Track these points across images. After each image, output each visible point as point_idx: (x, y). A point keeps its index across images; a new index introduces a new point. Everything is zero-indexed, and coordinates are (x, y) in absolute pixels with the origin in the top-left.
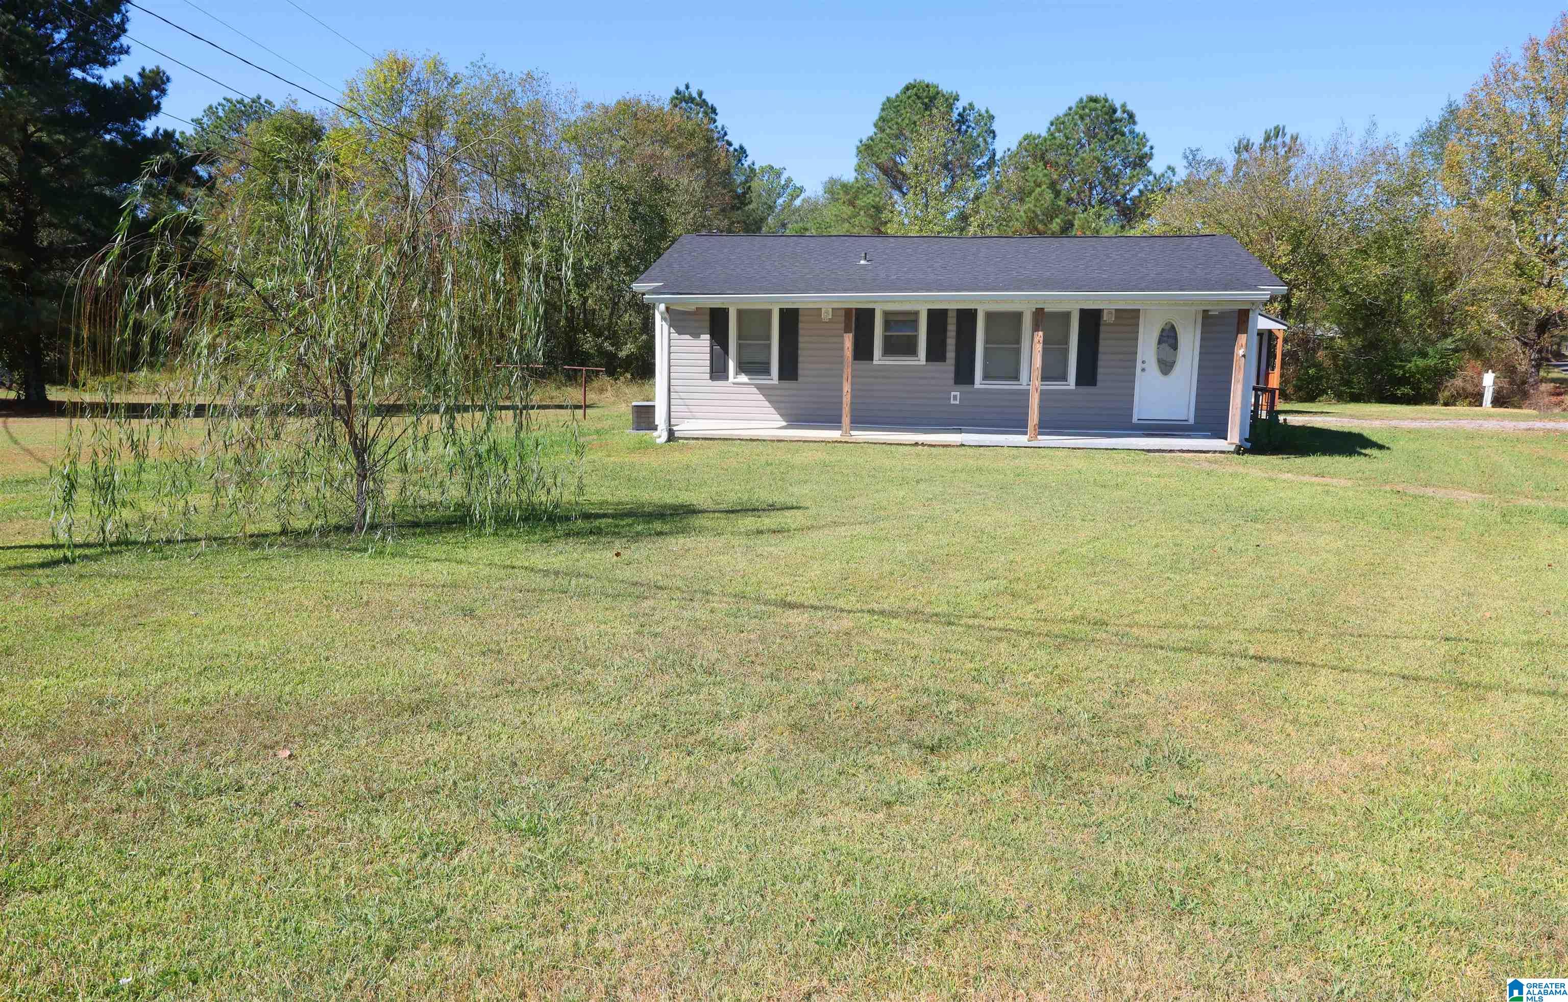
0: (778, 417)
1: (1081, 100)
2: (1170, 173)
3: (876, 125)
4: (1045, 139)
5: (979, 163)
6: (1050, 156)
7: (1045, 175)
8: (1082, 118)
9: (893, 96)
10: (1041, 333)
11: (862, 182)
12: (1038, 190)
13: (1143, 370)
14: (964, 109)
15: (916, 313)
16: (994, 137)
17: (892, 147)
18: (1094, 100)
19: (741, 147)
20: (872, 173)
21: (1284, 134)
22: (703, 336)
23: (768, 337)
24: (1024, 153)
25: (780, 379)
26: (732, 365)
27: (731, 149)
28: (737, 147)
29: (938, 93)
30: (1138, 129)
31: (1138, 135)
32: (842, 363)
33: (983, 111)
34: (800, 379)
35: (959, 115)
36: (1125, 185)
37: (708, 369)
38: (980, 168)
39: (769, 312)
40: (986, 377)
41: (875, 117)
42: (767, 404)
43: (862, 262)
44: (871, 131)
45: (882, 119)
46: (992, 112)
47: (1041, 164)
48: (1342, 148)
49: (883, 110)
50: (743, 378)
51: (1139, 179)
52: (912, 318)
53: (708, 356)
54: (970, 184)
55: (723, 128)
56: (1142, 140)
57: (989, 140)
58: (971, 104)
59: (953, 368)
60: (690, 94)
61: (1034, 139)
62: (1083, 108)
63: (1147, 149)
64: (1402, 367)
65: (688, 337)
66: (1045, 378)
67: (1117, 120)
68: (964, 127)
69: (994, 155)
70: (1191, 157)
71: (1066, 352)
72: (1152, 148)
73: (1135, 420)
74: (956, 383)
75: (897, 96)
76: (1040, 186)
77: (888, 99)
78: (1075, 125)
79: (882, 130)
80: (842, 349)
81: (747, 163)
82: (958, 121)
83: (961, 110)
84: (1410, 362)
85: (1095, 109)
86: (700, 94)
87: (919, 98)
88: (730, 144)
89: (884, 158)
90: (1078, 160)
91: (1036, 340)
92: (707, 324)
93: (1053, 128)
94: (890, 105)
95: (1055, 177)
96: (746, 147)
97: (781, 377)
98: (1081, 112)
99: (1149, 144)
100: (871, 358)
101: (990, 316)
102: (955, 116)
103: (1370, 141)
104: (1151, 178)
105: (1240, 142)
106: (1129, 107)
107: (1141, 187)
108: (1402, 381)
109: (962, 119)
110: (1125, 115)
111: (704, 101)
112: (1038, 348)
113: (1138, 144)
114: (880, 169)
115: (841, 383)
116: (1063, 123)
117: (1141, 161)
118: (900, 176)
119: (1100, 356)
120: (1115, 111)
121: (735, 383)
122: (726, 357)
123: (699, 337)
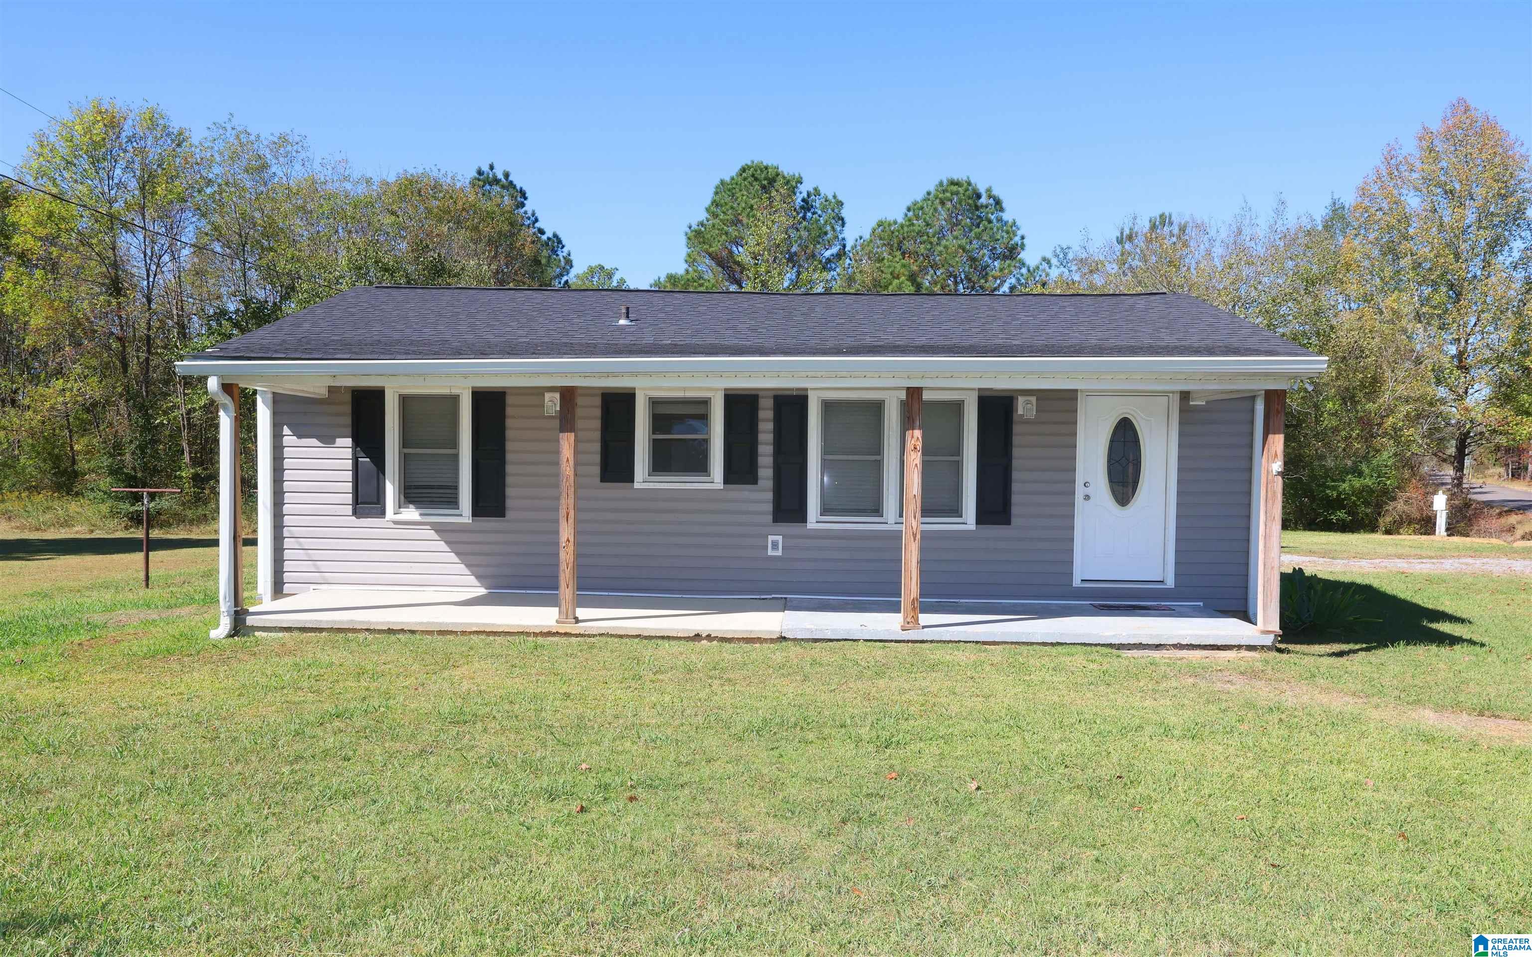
0: (472, 580)
1: (941, 184)
2: (1045, 265)
3: (708, 210)
4: (902, 226)
5: (828, 254)
6: (908, 245)
7: (904, 266)
8: (943, 203)
9: (727, 179)
10: (918, 433)
11: (692, 274)
12: (896, 282)
13: (1087, 497)
14: (809, 195)
15: (705, 403)
16: (843, 225)
17: (726, 233)
18: (953, 183)
19: (555, 236)
20: (706, 266)
21: (1171, 223)
22: (340, 441)
23: (453, 442)
24: (879, 242)
25: (475, 514)
26: (391, 491)
27: (544, 237)
28: (551, 236)
29: (778, 175)
30: (1007, 216)
31: (1006, 223)
32: (557, 486)
33: (830, 197)
34: (509, 514)
35: (803, 200)
36: (995, 278)
37: (349, 498)
38: (829, 260)
39: (454, 400)
40: (826, 510)
41: (708, 202)
42: (453, 557)
43: (622, 322)
44: (703, 216)
45: (715, 203)
46: (840, 198)
47: (898, 253)
48: (1247, 231)
49: (716, 193)
50: (411, 513)
51: (1011, 273)
52: (699, 409)
53: (349, 475)
54: (816, 276)
55: (533, 215)
56: (1011, 228)
57: (838, 228)
58: (816, 189)
59: (770, 496)
60: (495, 176)
61: (890, 225)
62: (944, 191)
63: (1017, 239)
64: (1334, 488)
65: (314, 442)
66: (928, 510)
67: (982, 206)
68: (809, 214)
69: (844, 246)
70: (1061, 256)
71: (957, 468)
72: (1023, 238)
73: (1077, 582)
74: (775, 520)
75: (732, 179)
76: (898, 278)
77: (722, 182)
78: (936, 210)
79: (715, 216)
80: (557, 464)
81: (562, 254)
82: (802, 207)
83: (805, 195)
84: (1344, 481)
85: (957, 193)
86: (507, 175)
87: (756, 179)
88: (542, 232)
89: (716, 248)
90: (940, 248)
91: (909, 445)
92: (348, 420)
93: (910, 214)
94: (723, 188)
95: (915, 268)
96: (561, 236)
97: (477, 511)
98: (941, 196)
99: (1019, 233)
100: (630, 481)
101: (828, 407)
102: (799, 201)
103: (1280, 222)
104: (1024, 271)
105: (1122, 233)
106: (995, 192)
107: (1013, 281)
108: (1338, 503)
109: (807, 205)
110: (991, 201)
111: (511, 182)
112: (914, 459)
113: (1008, 232)
114: (713, 259)
115: (557, 521)
116: (922, 208)
117: (1011, 253)
118: (738, 269)
119: (1015, 475)
120: (979, 196)
121: (395, 523)
122: (381, 475)
123: (334, 443)
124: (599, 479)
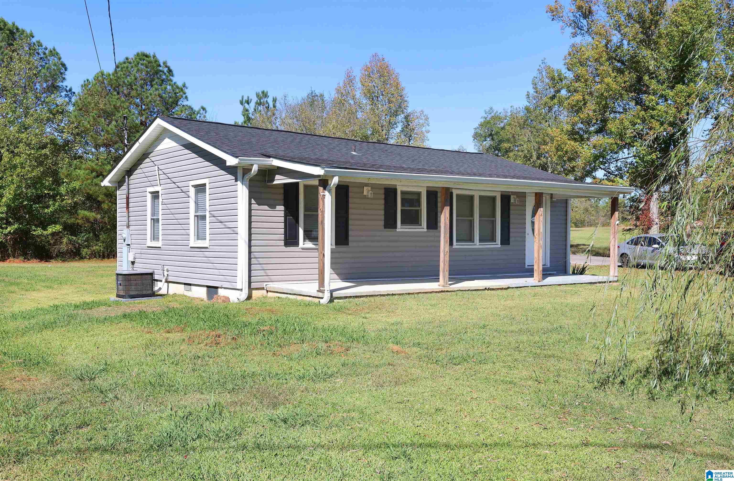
13: (528, 234)
15: (419, 194)
22: (278, 208)
26: (301, 233)
34: (349, 244)
37: (282, 237)
43: (354, 153)
50: (310, 245)
52: (415, 197)
53: (283, 225)
62: (138, 59)
65: (266, 207)
67: (160, 71)
73: (526, 266)
85: (146, 62)
92: (282, 197)
97: (338, 243)
98: (136, 61)
100: (396, 228)
106: (169, 64)
110: (166, 69)
119: (511, 226)
120: (159, 65)
121: (303, 249)
122: (297, 225)
123: (275, 208)
124: (383, 227)
